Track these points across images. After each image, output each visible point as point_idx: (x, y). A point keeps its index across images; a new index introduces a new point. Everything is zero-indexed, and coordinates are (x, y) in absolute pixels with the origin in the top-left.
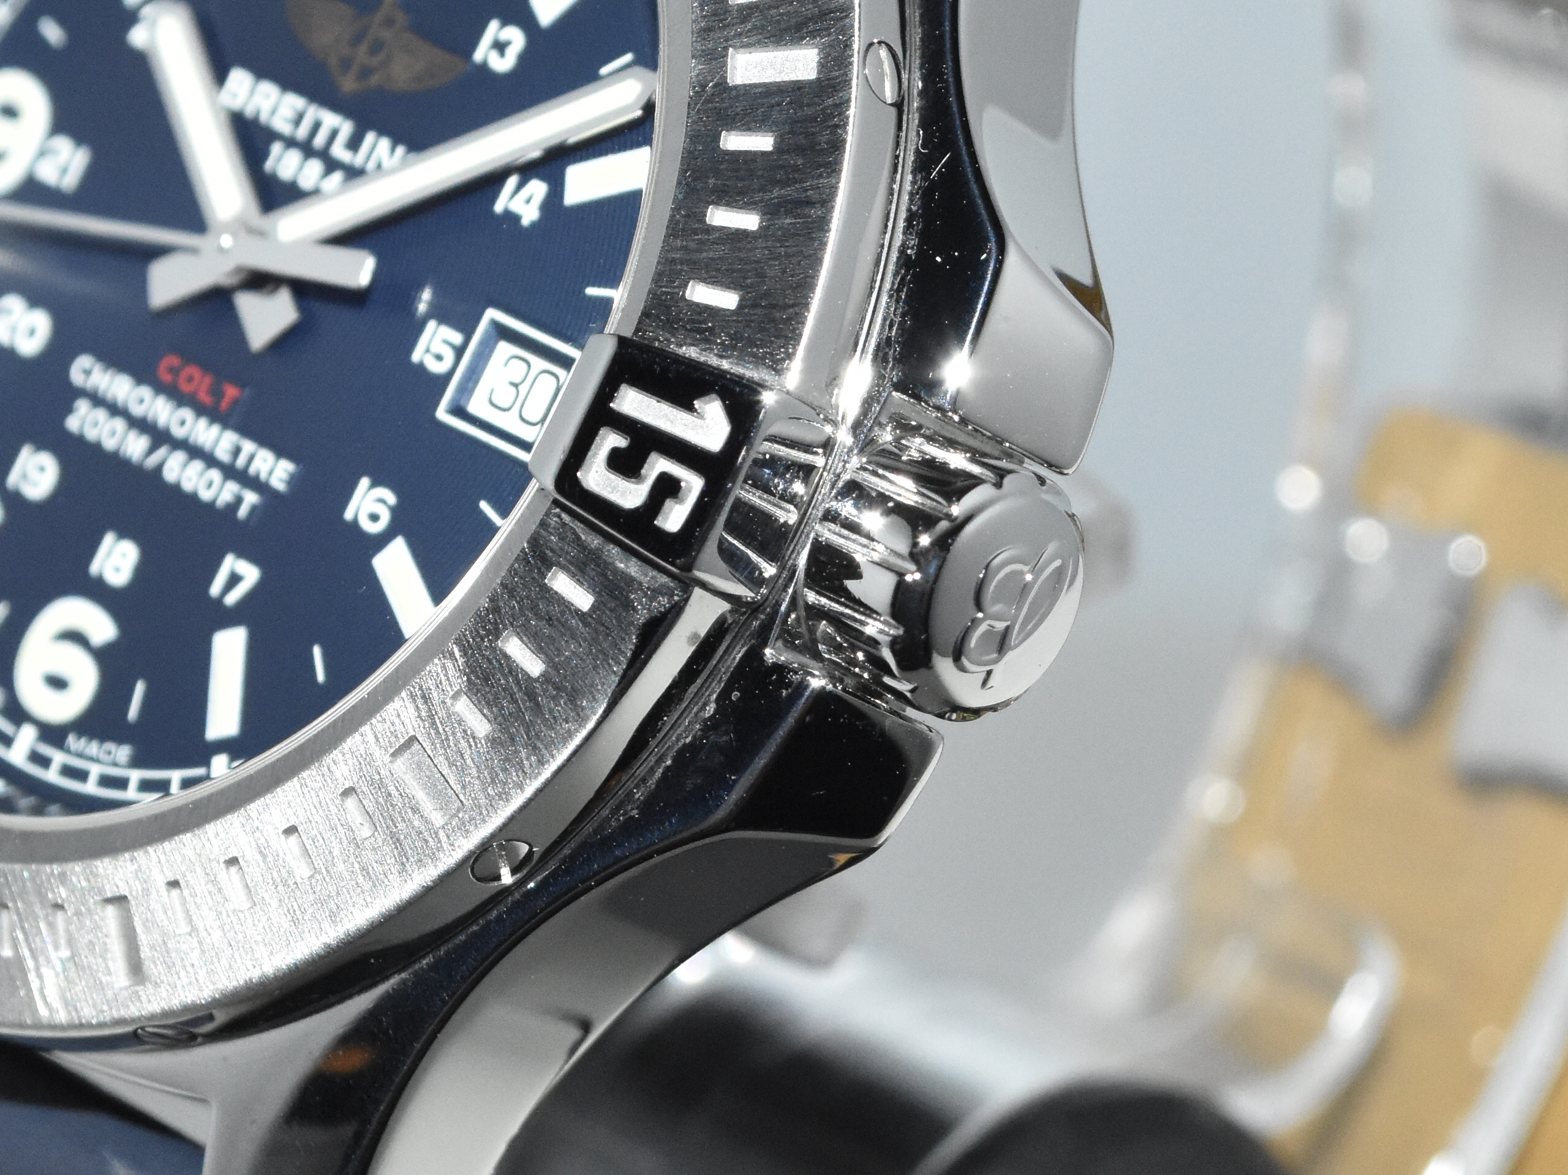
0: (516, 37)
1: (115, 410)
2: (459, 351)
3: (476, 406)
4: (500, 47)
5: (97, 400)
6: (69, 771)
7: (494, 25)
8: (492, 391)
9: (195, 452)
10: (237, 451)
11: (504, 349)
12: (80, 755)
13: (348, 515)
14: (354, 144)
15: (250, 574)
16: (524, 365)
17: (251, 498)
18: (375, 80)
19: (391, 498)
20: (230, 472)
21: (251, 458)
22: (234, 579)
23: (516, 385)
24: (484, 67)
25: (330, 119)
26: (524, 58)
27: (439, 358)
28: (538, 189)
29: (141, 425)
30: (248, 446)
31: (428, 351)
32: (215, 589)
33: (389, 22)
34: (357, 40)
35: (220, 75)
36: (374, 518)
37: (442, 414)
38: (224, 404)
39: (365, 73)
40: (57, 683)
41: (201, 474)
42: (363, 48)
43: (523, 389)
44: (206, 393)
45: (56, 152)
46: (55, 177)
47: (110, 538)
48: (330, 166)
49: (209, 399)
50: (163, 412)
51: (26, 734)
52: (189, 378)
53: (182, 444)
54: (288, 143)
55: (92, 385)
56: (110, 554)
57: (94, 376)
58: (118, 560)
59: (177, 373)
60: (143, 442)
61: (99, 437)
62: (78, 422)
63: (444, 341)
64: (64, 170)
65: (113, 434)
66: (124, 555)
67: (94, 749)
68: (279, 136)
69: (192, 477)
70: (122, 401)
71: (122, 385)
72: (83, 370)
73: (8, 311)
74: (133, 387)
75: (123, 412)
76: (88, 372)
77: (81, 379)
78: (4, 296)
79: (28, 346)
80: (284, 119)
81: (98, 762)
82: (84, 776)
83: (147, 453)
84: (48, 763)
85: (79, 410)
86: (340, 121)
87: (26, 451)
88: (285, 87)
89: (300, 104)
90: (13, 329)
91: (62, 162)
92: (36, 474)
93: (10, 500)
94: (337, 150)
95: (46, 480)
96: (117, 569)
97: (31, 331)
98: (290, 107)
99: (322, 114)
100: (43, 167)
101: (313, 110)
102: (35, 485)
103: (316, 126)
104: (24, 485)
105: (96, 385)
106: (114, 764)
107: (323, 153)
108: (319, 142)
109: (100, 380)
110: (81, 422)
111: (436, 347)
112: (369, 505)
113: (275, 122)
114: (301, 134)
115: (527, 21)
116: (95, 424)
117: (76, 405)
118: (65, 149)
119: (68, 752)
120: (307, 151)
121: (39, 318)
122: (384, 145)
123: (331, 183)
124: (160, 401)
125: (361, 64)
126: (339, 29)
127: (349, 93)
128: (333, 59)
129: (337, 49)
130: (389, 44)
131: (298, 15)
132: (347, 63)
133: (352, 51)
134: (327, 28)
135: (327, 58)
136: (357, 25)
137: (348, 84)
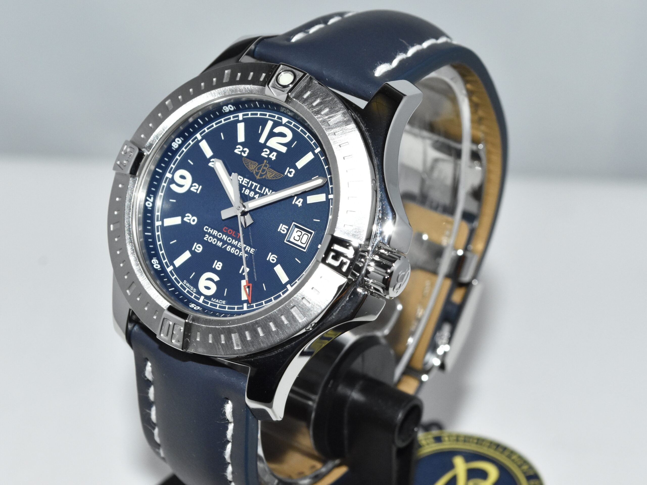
0: (293, 171)
1: (214, 237)
2: (288, 230)
3: (292, 240)
4: (290, 173)
5: (210, 235)
6: (211, 305)
7: (288, 168)
8: (294, 237)
9: (233, 246)
11: (296, 229)
12: (214, 302)
13: (268, 259)
14: (260, 189)
16: (301, 233)
18: (264, 177)
19: (276, 257)
22: (244, 270)
23: (299, 236)
24: (287, 176)
25: (255, 184)
26: (295, 175)
27: (284, 231)
28: (301, 200)
29: (221, 240)
31: (281, 229)
32: (240, 272)
33: (266, 166)
35: (230, 175)
37: (285, 241)
38: (238, 237)
39: (261, 175)
40: (208, 288)
41: (235, 250)
42: (260, 171)
43: (301, 237)
44: (234, 235)
45: (195, 186)
46: (195, 191)
47: (216, 261)
48: (256, 193)
49: (235, 236)
50: (225, 238)
51: (202, 298)
52: (230, 232)
53: (230, 244)
54: (246, 188)
55: (208, 232)
56: (216, 264)
57: (209, 230)
58: (218, 265)
59: (227, 230)
60: (221, 243)
61: (212, 242)
62: (206, 239)
63: (284, 228)
64: (197, 190)
65: (214, 241)
66: (220, 265)
67: (217, 301)
68: (244, 186)
69: (233, 250)
70: (216, 235)
71: (216, 232)
72: (206, 229)
73: (188, 216)
74: (218, 233)
75: (216, 237)
76: (208, 229)
77: (207, 231)
78: (187, 213)
79: (193, 223)
80: (245, 183)
81: (219, 303)
82: (216, 306)
83: (222, 245)
84: (207, 303)
85: (207, 236)
86: (257, 184)
87: (196, 244)
88: (244, 177)
89: (248, 181)
90: (190, 220)
91: (197, 188)
92: (198, 248)
93: (193, 253)
94: (257, 190)
95: (201, 249)
96: (218, 267)
97: (194, 221)
98: (246, 181)
99: (253, 183)
100: (192, 189)
101: (251, 182)
102: (198, 250)
103: (252, 185)
104: (196, 250)
105: (210, 232)
106: (222, 304)
107: (254, 190)
108: (253, 188)
109: (211, 231)
110: (208, 239)
111: (283, 229)
112: (272, 258)
113: (243, 184)
114: (249, 186)
115: (295, 168)
116: (210, 239)
117: (206, 235)
118: (197, 186)
119: (212, 301)
120: (251, 190)
121: (195, 218)
122: (267, 190)
123: (257, 196)
124: (224, 236)
125: (261, 174)
126: (255, 167)
127: (258, 179)
128: (254, 172)
129: (254, 170)
130: (266, 170)
131: (246, 163)
132: (257, 173)
133: (258, 171)
134: (252, 167)
135: (253, 172)
136: (259, 166)
137: (258, 177)
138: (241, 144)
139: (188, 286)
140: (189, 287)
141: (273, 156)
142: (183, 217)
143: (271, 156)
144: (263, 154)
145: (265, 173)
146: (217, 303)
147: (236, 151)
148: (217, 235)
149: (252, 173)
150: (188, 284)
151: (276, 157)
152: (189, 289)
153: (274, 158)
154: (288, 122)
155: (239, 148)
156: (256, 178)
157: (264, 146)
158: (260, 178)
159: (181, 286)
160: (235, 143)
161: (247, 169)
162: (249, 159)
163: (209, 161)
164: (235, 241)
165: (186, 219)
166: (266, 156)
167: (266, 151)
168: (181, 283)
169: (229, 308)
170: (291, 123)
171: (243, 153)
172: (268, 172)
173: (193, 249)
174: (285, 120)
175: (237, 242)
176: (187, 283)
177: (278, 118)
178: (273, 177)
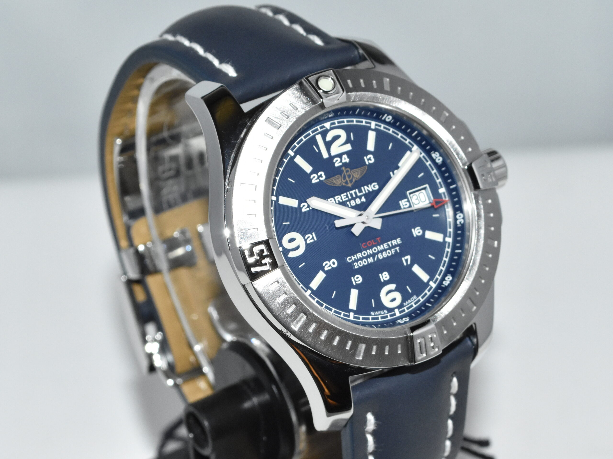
0: (371, 156)
1: (361, 259)
2: (408, 201)
5: (357, 261)
7: (365, 158)
9: (381, 252)
10: (388, 245)
11: (413, 195)
12: (408, 304)
13: (415, 236)
14: (360, 191)
15: (408, 257)
17: (397, 248)
18: (354, 180)
19: (419, 228)
20: (390, 248)
21: (392, 244)
22: (407, 260)
23: (417, 199)
24: (369, 164)
25: (353, 192)
26: (374, 157)
27: (406, 205)
29: (368, 256)
30: (389, 243)
31: (403, 206)
32: (405, 264)
33: (347, 171)
34: (344, 178)
36: (419, 232)
38: (379, 241)
40: (393, 300)
41: (386, 253)
42: (347, 178)
44: (374, 243)
45: (308, 237)
46: (312, 241)
47: (380, 275)
48: (360, 197)
49: (376, 243)
50: (370, 252)
51: (397, 311)
52: (370, 244)
53: (378, 252)
54: (349, 200)
55: (353, 260)
56: (383, 277)
57: (353, 258)
58: (385, 276)
59: (366, 244)
60: (371, 258)
61: (363, 264)
62: (357, 266)
63: (405, 202)
64: (313, 238)
65: (365, 262)
66: (385, 274)
67: (409, 301)
68: (347, 201)
69: (385, 255)
70: (361, 257)
71: (359, 255)
72: (350, 259)
73: (326, 264)
74: (361, 253)
75: (364, 258)
76: (351, 259)
77: (351, 260)
78: (323, 263)
79: (336, 265)
80: (345, 198)
81: (412, 302)
82: (412, 306)
83: (374, 259)
84: (404, 311)
85: (356, 264)
86: (354, 191)
87: (352, 278)
88: (340, 194)
89: (345, 194)
90: (330, 266)
91: (311, 238)
92: (358, 279)
93: (357, 287)
94: (359, 194)
95: (360, 278)
96: (386, 277)
97: (334, 263)
98: (344, 196)
99: (351, 192)
100: (308, 241)
101: (348, 193)
102: (359, 281)
103: (351, 195)
104: (357, 283)
105: (355, 259)
106: (415, 300)
107: (357, 197)
108: (354, 196)
109: (354, 257)
110: (358, 265)
111: (404, 204)
112: (417, 232)
113: (344, 200)
114: (350, 197)
115: (370, 153)
116: (360, 264)
117: (354, 264)
118: (310, 235)
119: (406, 306)
120: (354, 199)
121: (333, 260)
122: (366, 187)
123: (363, 199)
124: (368, 251)
125: (349, 180)
126: (340, 179)
127: (352, 186)
128: (344, 184)
129: (342, 182)
130: (351, 175)
131: (331, 183)
132: (347, 183)
133: (345, 181)
134: (338, 181)
135: (342, 184)
136: (342, 176)
137: (350, 185)
138: (312, 173)
139: (378, 314)
140: (380, 313)
141: (346, 159)
142: (322, 269)
143: (344, 161)
144: (337, 165)
145: (351, 177)
146: (410, 303)
147: (314, 181)
148: (362, 255)
149: (343, 186)
150: (377, 312)
151: (348, 157)
152: (381, 314)
153: (347, 160)
154: (332, 124)
155: (314, 177)
156: (349, 187)
157: (331, 158)
158: (352, 183)
159: (373, 319)
160: (307, 176)
161: (335, 187)
162: (330, 177)
163: (299, 208)
164: (380, 246)
165: (326, 269)
166: (341, 164)
167: (337, 161)
168: (370, 317)
169: (422, 298)
170: (334, 123)
171: (321, 179)
172: (354, 174)
173: (354, 284)
174: (327, 125)
175: (382, 246)
176: (375, 313)
177: (321, 128)
178: (362, 174)
